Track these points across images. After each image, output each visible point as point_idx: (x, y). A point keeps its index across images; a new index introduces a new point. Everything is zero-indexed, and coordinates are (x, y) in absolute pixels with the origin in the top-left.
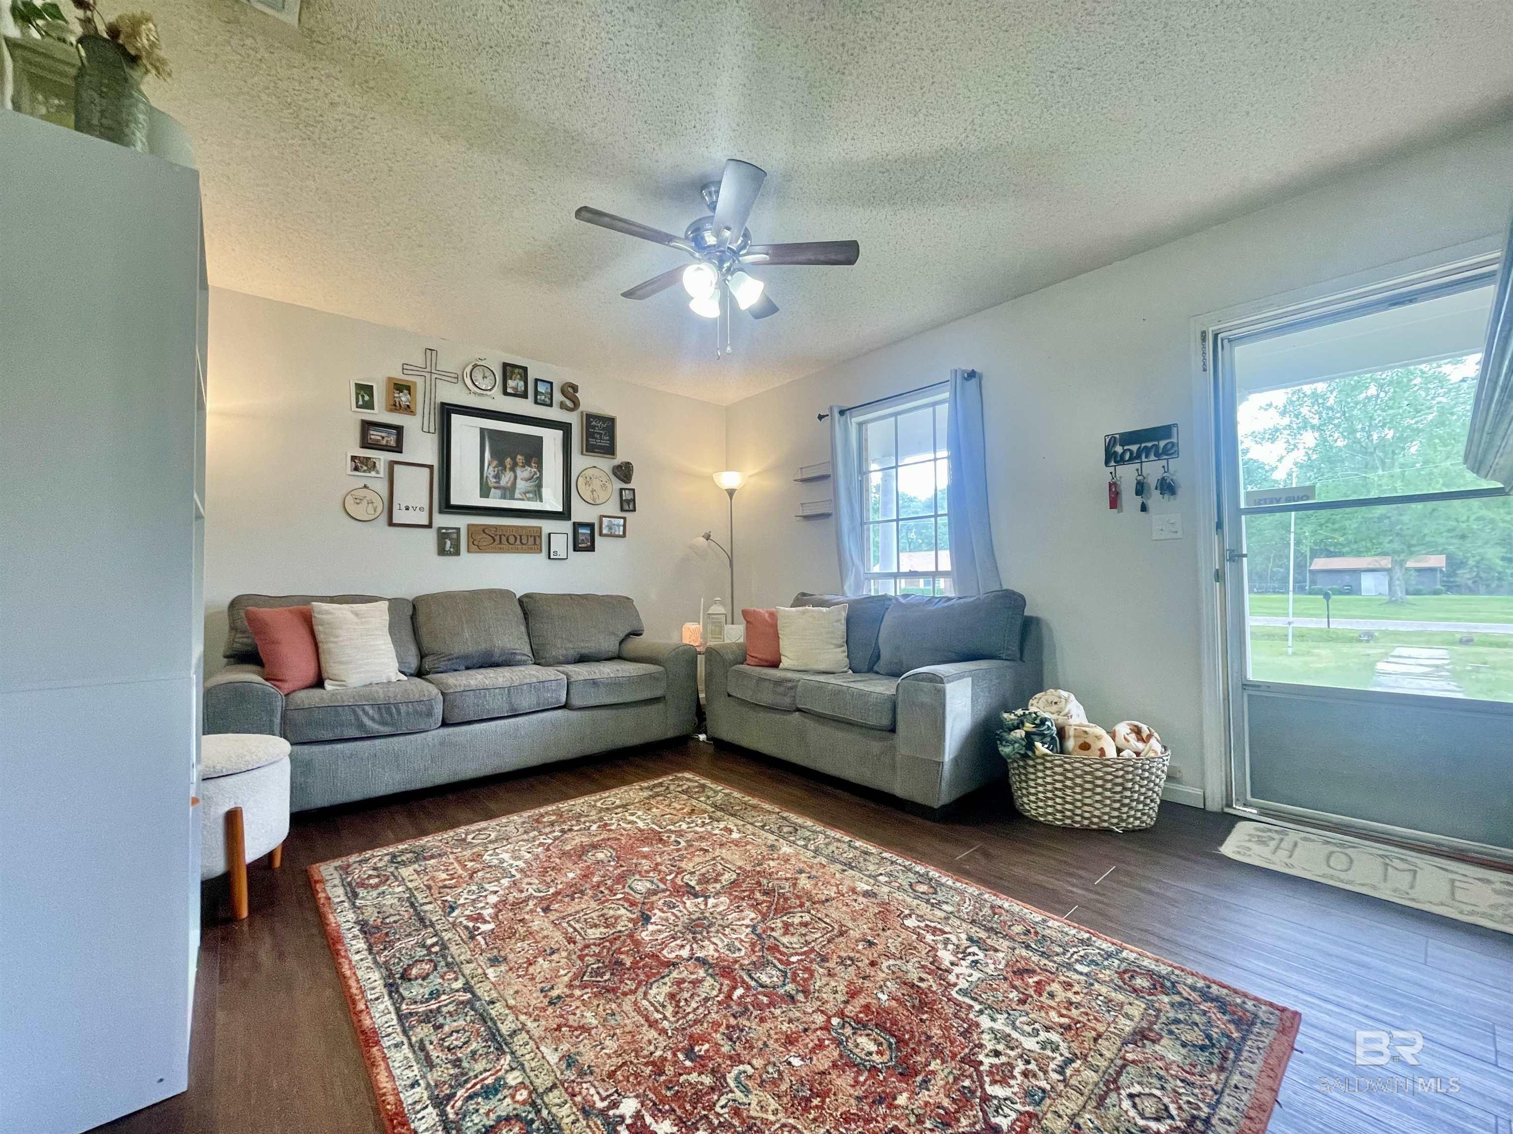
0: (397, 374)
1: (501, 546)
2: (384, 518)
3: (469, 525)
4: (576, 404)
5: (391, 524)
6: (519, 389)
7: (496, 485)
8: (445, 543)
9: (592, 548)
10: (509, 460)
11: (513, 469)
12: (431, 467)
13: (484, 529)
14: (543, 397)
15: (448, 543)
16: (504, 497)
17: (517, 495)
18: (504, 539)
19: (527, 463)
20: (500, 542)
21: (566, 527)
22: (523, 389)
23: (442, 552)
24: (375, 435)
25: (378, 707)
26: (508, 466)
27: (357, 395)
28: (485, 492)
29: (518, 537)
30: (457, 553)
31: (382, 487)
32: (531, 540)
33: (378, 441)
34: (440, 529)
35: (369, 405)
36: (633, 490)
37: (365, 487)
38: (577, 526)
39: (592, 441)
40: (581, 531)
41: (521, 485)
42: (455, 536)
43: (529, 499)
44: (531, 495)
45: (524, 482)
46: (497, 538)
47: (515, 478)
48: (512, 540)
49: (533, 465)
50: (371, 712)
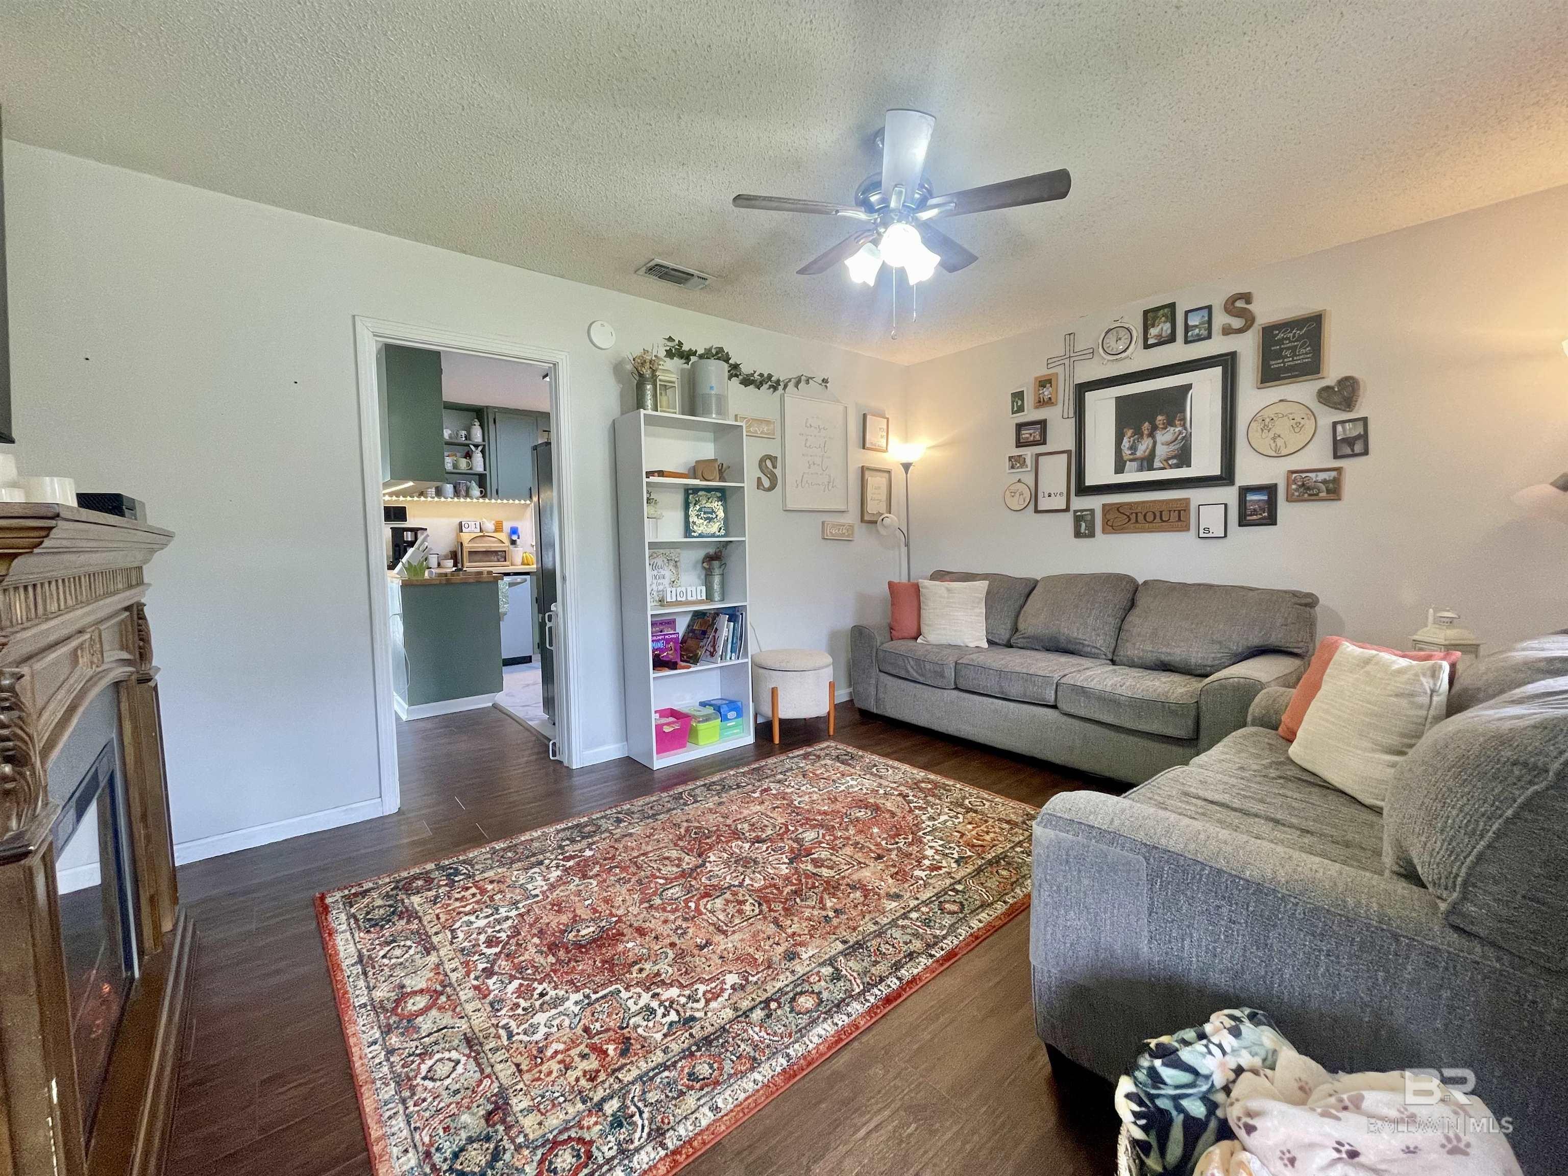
0: (1043, 372)
1: (1137, 525)
2: (1032, 506)
3: (1104, 505)
4: (1250, 319)
5: (1037, 511)
6: (1164, 334)
7: (1131, 457)
8: (1080, 526)
10: (1147, 424)
11: (1151, 435)
12: (1069, 452)
13: (1119, 507)
14: (1197, 331)
15: (1083, 525)
16: (1141, 469)
17: (1157, 464)
18: (1140, 517)
19: (1170, 423)
20: (1137, 521)
21: (1229, 495)
22: (1169, 331)
23: (1078, 534)
24: (1026, 434)
26: (1146, 432)
27: (1013, 402)
29: (1158, 514)
31: (1029, 479)
32: (1174, 515)
33: (1027, 438)
34: (1075, 512)
35: (1021, 409)
36: (1365, 420)
37: (1019, 481)
39: (1275, 364)
40: (1251, 497)
41: (1162, 451)
42: (1089, 518)
43: (1171, 467)
44: (1175, 461)
45: (1165, 447)
46: (1133, 517)
47: (1155, 443)
48: (1150, 517)
49: (1177, 422)
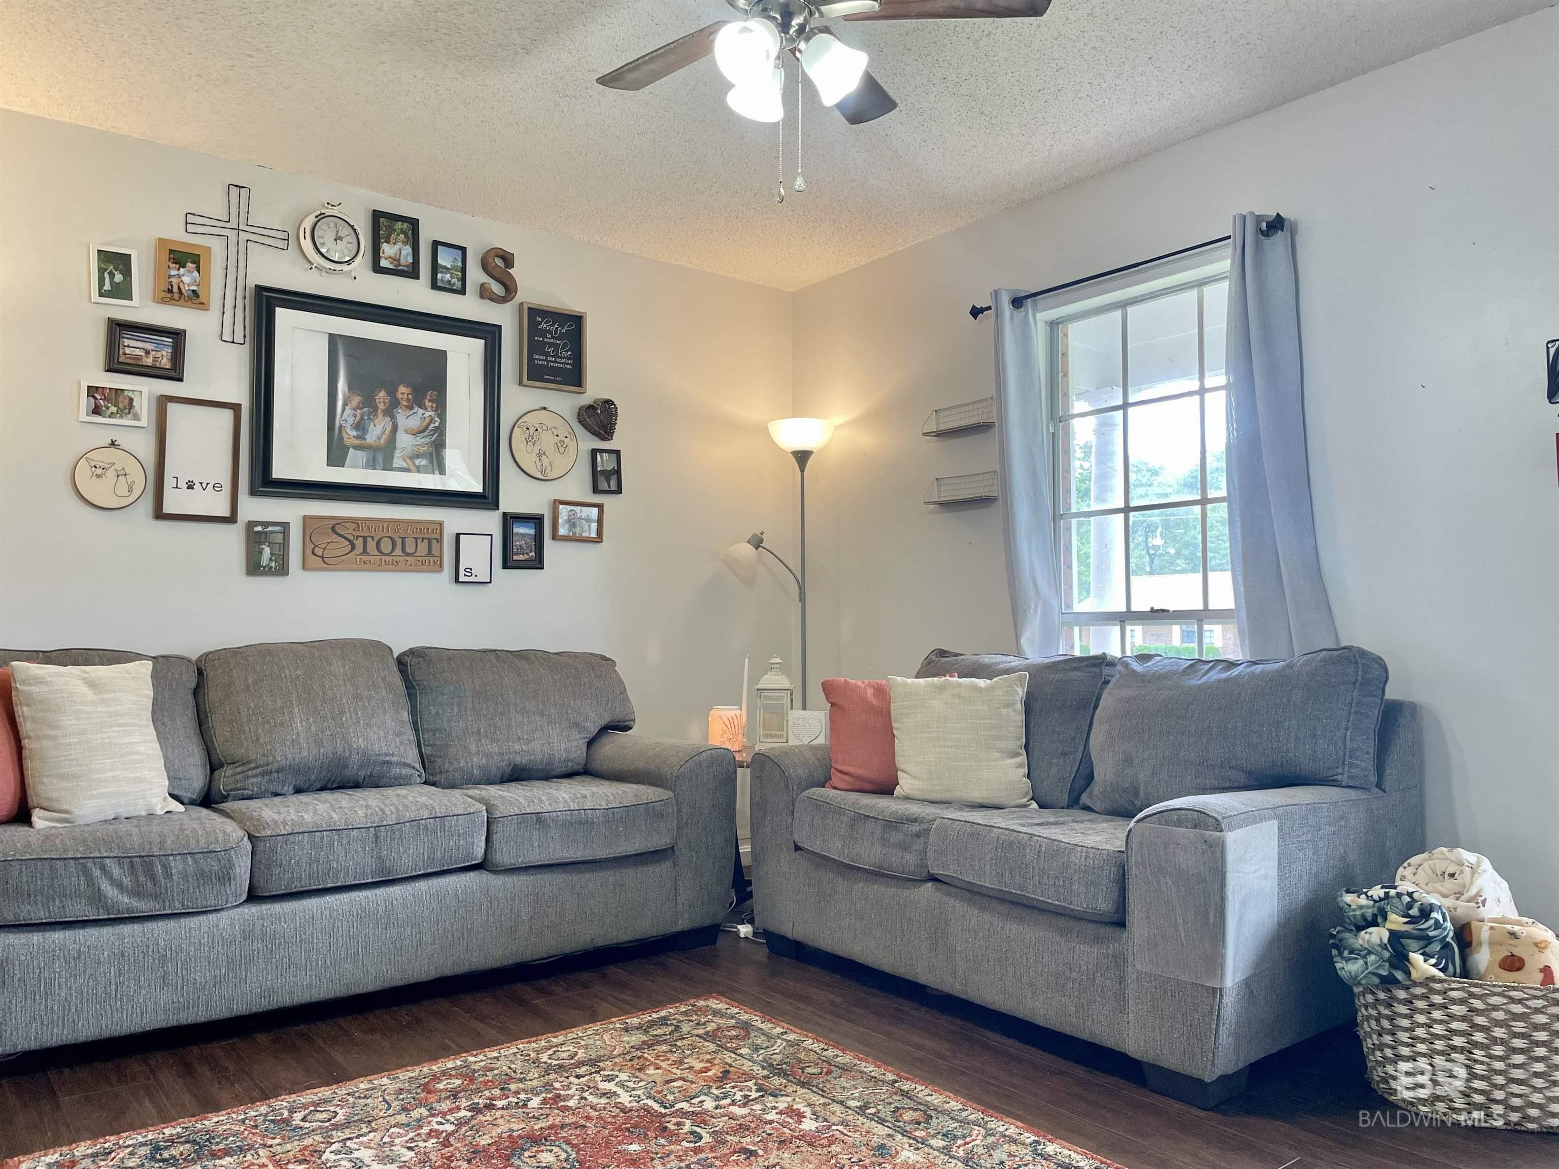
0: (177, 234)
1: (365, 558)
2: (146, 505)
3: (305, 518)
4: (510, 289)
5: (159, 514)
6: (403, 261)
7: (358, 442)
8: (261, 552)
9: (537, 563)
10: (382, 394)
11: (390, 412)
12: (236, 408)
13: (335, 525)
14: (448, 276)
15: (267, 551)
16: (372, 465)
17: (397, 462)
18: (371, 544)
19: (417, 401)
20: (365, 552)
21: (490, 521)
22: (410, 260)
23: (254, 568)
24: (133, 347)
25: (129, 861)
26: (381, 406)
27: (101, 271)
28: (336, 455)
29: (399, 542)
30: (282, 570)
31: (144, 446)
32: (423, 548)
33: (138, 358)
34: (251, 524)
35: (122, 291)
36: (617, 453)
37: (113, 444)
38: (509, 520)
39: (539, 359)
40: (519, 529)
41: (404, 441)
42: (279, 538)
43: (419, 470)
44: (423, 462)
45: (411, 437)
46: (359, 543)
47: (395, 429)
48: (386, 546)
49: (428, 404)
50: (116, 871)
